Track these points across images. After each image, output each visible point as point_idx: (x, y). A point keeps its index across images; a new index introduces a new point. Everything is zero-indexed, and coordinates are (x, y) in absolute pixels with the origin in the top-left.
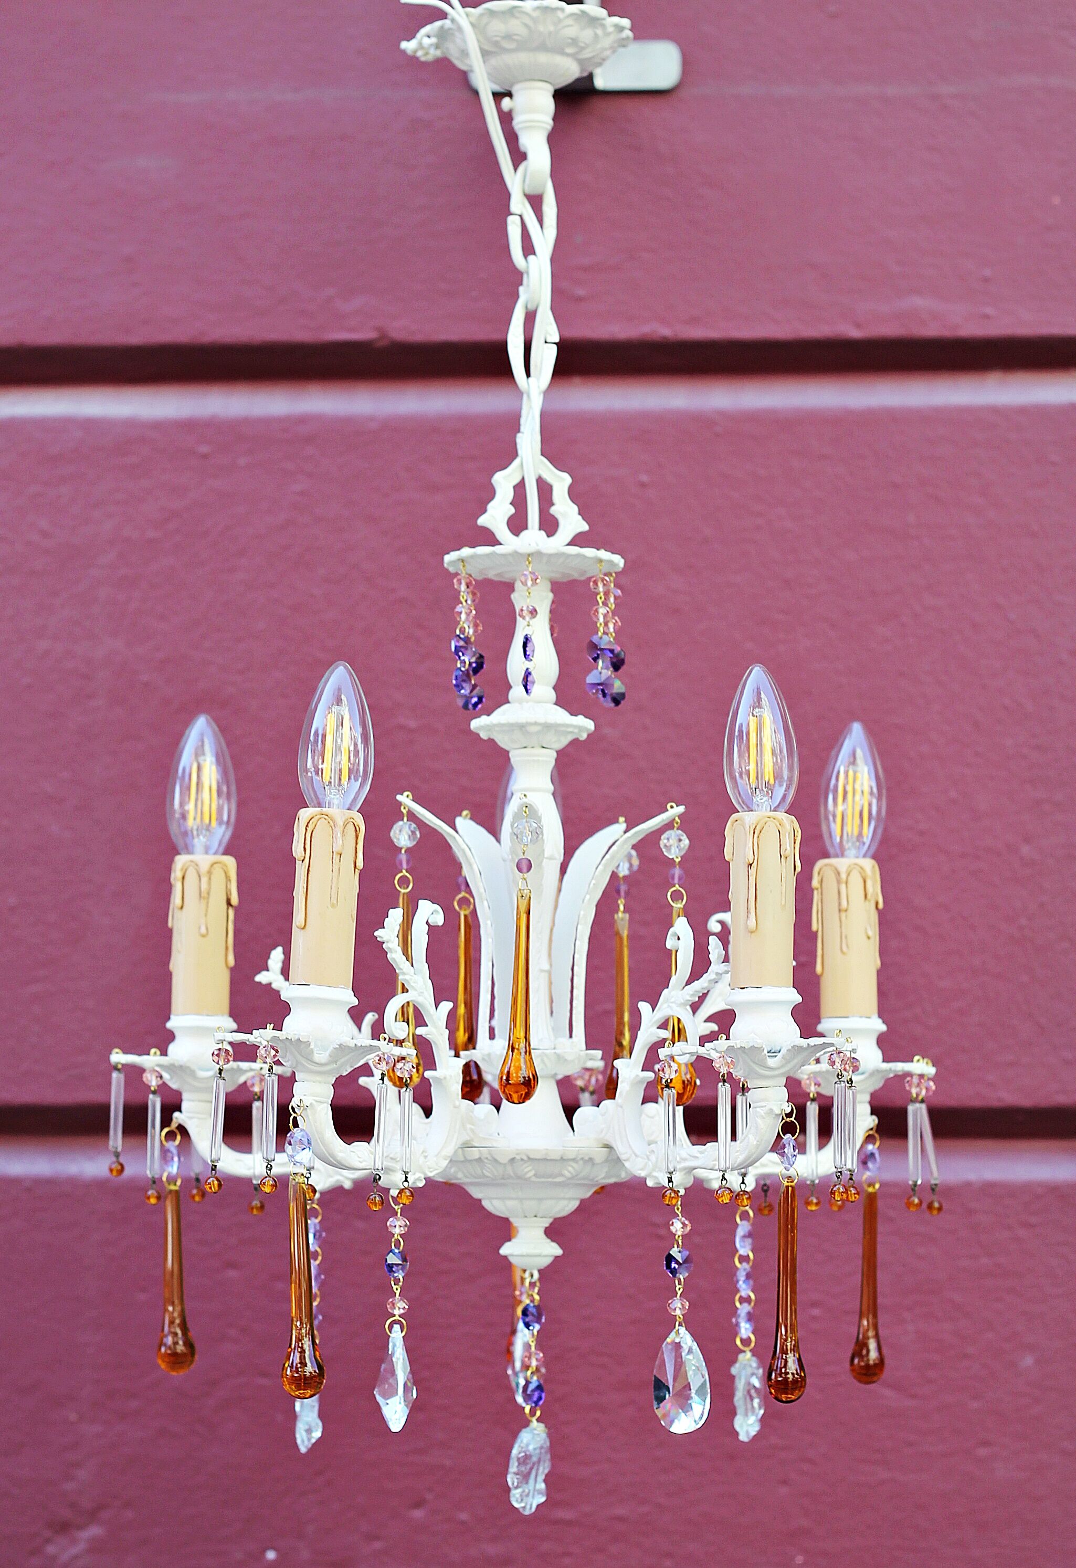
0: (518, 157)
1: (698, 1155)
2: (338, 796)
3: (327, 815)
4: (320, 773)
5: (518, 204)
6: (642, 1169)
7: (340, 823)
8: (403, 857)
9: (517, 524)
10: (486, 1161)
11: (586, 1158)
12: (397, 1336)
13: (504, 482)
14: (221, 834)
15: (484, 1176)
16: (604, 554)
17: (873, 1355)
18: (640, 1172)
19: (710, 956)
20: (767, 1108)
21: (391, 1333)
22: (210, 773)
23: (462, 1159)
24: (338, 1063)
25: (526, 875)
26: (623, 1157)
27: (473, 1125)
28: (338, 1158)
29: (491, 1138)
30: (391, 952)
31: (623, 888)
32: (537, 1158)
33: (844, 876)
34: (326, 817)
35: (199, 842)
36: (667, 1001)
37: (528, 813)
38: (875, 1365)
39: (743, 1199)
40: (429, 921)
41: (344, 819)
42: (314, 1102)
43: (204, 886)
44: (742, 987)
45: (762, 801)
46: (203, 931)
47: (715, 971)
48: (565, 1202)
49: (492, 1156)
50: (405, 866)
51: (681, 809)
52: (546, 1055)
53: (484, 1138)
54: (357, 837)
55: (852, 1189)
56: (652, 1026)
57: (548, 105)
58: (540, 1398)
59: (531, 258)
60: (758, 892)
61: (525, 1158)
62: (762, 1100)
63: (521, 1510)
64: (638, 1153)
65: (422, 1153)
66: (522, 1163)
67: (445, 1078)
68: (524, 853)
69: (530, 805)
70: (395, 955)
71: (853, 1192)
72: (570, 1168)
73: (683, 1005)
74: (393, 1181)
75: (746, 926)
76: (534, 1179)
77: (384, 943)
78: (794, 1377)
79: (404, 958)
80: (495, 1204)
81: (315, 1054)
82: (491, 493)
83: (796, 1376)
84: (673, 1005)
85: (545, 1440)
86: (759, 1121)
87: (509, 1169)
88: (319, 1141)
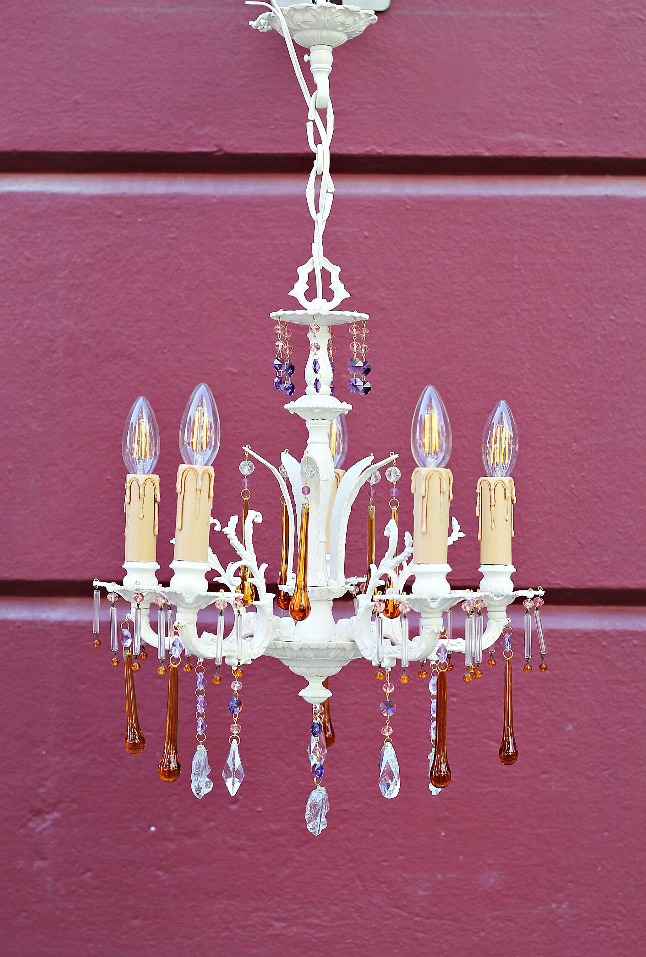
0: (313, 88)
1: (397, 651)
2: (200, 457)
3: (193, 469)
4: (191, 445)
5: (313, 115)
6: (369, 656)
7: (200, 473)
8: (246, 480)
9: (310, 295)
10: (286, 649)
11: (341, 648)
12: (235, 746)
13: (303, 272)
14: (151, 462)
15: (287, 656)
16: (356, 314)
17: (512, 750)
18: (368, 657)
19: (405, 543)
20: (432, 629)
21: (231, 743)
22: (146, 427)
23: (275, 647)
24: (199, 603)
25: (307, 496)
26: (360, 649)
27: (280, 629)
28: (200, 653)
29: (290, 636)
30: (231, 540)
31: (372, 492)
32: (314, 648)
33: (493, 487)
34: (193, 470)
35: (140, 467)
36: (383, 565)
37: (308, 461)
38: (513, 755)
39: (423, 674)
40: (255, 520)
41: (202, 471)
42: (186, 624)
43: (141, 491)
44: (419, 563)
45: (431, 461)
46: (141, 516)
47: (408, 551)
48: (333, 669)
49: (290, 647)
50: (246, 485)
51: (397, 456)
52: (322, 590)
53: (286, 636)
54: (210, 480)
55: (478, 671)
56: (376, 578)
57: (329, 58)
58: (322, 773)
59: (319, 145)
60: (428, 512)
61: (308, 648)
62: (429, 625)
63: (313, 833)
64: (368, 647)
65: (250, 646)
66: (306, 650)
67: (263, 605)
68: (306, 484)
69: (310, 457)
70: (234, 541)
71: (479, 673)
72: (333, 653)
73: (390, 568)
74: (233, 662)
75: (421, 531)
76: (313, 658)
77: (227, 535)
78: (445, 774)
79: (239, 542)
80: (296, 670)
81: (186, 598)
82: (296, 278)
83: (446, 773)
84: (387, 568)
85: (325, 796)
86: (427, 636)
87: (300, 653)
88: (189, 644)
